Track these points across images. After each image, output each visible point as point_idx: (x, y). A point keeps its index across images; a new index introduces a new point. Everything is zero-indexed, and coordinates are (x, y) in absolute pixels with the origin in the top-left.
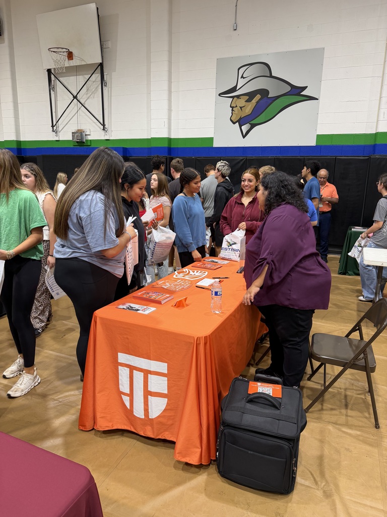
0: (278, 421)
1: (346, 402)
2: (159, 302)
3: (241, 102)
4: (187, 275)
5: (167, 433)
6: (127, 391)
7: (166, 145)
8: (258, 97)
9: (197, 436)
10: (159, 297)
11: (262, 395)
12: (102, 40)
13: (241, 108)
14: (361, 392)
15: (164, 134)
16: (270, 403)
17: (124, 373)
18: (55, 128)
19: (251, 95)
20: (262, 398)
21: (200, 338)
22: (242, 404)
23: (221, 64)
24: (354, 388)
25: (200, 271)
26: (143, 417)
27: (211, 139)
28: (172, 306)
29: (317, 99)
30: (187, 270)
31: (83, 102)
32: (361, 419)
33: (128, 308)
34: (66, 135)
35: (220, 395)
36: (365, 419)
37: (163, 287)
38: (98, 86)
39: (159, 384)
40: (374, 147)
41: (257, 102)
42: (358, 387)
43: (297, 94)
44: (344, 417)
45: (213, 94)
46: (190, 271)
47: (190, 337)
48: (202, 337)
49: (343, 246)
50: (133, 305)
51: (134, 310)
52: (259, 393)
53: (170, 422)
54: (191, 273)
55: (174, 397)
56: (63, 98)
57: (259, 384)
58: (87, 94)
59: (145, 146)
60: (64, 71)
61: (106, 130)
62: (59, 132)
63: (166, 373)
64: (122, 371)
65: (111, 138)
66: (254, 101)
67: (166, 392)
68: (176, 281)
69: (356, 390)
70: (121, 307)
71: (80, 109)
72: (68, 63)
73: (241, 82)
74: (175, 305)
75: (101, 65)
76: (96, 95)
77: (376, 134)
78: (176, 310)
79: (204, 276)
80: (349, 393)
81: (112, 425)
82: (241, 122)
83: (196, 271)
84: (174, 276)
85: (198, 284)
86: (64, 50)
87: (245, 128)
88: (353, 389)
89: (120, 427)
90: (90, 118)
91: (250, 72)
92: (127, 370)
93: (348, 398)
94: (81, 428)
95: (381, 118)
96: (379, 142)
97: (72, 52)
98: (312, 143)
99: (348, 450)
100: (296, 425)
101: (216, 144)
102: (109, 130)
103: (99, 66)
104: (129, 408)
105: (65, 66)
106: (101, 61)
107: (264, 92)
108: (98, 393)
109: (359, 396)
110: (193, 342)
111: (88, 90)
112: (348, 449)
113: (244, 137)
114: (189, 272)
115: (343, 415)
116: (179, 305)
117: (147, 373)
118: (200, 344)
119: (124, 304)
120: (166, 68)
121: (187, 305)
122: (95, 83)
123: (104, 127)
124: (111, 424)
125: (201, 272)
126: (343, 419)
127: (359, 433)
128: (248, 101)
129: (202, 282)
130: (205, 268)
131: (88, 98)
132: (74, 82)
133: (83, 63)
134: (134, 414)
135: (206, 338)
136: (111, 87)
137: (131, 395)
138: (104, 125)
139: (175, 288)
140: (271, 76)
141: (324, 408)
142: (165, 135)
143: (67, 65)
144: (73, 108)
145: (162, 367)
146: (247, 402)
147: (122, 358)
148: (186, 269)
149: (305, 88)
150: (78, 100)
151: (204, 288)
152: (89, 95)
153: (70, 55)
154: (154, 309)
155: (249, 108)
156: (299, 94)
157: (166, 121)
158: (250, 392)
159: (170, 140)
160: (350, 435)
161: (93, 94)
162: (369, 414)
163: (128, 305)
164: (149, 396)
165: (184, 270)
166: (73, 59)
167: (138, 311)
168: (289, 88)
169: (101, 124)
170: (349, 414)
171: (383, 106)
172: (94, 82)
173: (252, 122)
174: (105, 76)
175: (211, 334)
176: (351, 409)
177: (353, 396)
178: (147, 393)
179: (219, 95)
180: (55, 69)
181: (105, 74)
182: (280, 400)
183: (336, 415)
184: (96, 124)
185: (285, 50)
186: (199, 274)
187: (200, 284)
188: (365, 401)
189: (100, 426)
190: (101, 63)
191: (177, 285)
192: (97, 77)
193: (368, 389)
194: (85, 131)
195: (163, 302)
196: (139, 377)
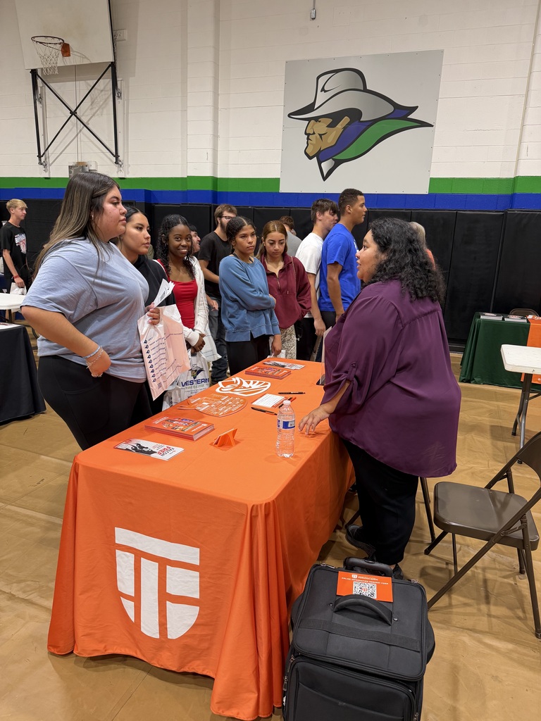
0: (388, 647)
1: (487, 591)
2: (189, 438)
3: (321, 127)
4: (237, 388)
5: (198, 662)
6: (131, 592)
7: (209, 187)
8: (346, 120)
9: (251, 672)
10: (190, 428)
11: (361, 600)
12: (114, 28)
13: (320, 135)
14: (508, 573)
15: (207, 172)
16: (373, 613)
17: (124, 562)
18: (43, 159)
19: (335, 118)
20: (360, 604)
21: (257, 506)
22: (328, 615)
23: (292, 69)
24: (497, 566)
25: (258, 382)
26: (157, 636)
27: (278, 180)
28: (211, 444)
29: (433, 126)
30: (238, 379)
31: (85, 121)
32: (512, 621)
33: (135, 449)
34: (59, 170)
35: (289, 593)
36: (518, 621)
37: (198, 408)
38: (108, 98)
39: (185, 583)
40: (512, 198)
41: (345, 128)
42: (503, 564)
43: (402, 117)
44: (485, 619)
45: (280, 114)
46: (244, 381)
47: (239, 505)
48: (261, 505)
49: (467, 340)
50: (144, 443)
51: (144, 452)
52: (356, 595)
53: (205, 645)
54: (245, 384)
55: (210, 603)
56: (55, 115)
57: (354, 576)
58: (91, 109)
59: (179, 188)
60: (56, 72)
61: (120, 163)
62: (50, 165)
63: (198, 564)
64: (122, 558)
65: (128, 176)
66: (340, 126)
67: (197, 596)
68: (219, 398)
69: (500, 570)
70: (124, 446)
71: (80, 131)
72: (61, 61)
73: (322, 97)
74: (217, 443)
75: (113, 65)
76: (105, 111)
77: (516, 179)
78: (218, 451)
79: (265, 389)
80: (489, 576)
81: (105, 647)
82: (321, 156)
83: (252, 382)
84: (218, 390)
85: (255, 403)
86: (56, 41)
87: (326, 166)
88: (495, 569)
89: (118, 652)
90: (96, 146)
91: (335, 83)
92: (131, 557)
93: (489, 584)
94: (53, 650)
95: (523, 155)
96: (518, 191)
97: (68, 45)
98: (424, 190)
99: (495, 678)
100: (419, 655)
101: (284, 189)
102: (125, 163)
103: (109, 67)
104: (133, 619)
105: (58, 65)
106: (112, 60)
107: (354, 114)
108: (80, 594)
109: (506, 580)
110: (244, 513)
111: (92, 103)
112: (497, 677)
113: (325, 179)
114: (242, 383)
115: (483, 615)
116: (224, 442)
117: (163, 563)
118: (257, 516)
119: (128, 441)
120: (211, 73)
121: (237, 442)
122: (103, 93)
123: (117, 159)
124: (103, 645)
125: (260, 383)
126: (483, 623)
127: (510, 646)
128: (331, 126)
129: (262, 401)
130: (265, 375)
131: (94, 115)
132: (72, 91)
133: (86, 62)
134: (142, 630)
135: (267, 505)
136: (128, 100)
137: (137, 599)
138: (117, 156)
139: (217, 410)
140: (365, 90)
141: (454, 602)
142: (209, 173)
143: (60, 64)
144: (71, 130)
145: (191, 554)
146: (335, 612)
147: (123, 536)
148: (236, 379)
149: (414, 109)
150: (77, 118)
151: (265, 412)
152: (95, 110)
153: (66, 49)
154: (178, 450)
155: (332, 137)
156: (405, 118)
157: (210, 152)
158: (341, 591)
159: (215, 180)
160: (497, 650)
161: (101, 110)
162: (524, 612)
163: (134, 443)
164: (167, 602)
165: (234, 380)
166: (69, 55)
167: (153, 455)
168: (391, 109)
169: (113, 154)
170: (493, 613)
171: (526, 138)
172: (102, 91)
173: (338, 157)
174: (119, 83)
175: (276, 499)
176: (496, 605)
177: (496, 581)
178: (164, 597)
179: (289, 116)
180: (42, 69)
181: (118, 79)
182: (390, 607)
183: (473, 615)
184: (106, 155)
185: (387, 52)
186: (258, 387)
187: (259, 403)
188: (515, 589)
189: (83, 650)
190: (112, 63)
191: (221, 405)
192: (106, 83)
193: (518, 568)
194: (89, 164)
195: (196, 437)
196: (150, 570)
